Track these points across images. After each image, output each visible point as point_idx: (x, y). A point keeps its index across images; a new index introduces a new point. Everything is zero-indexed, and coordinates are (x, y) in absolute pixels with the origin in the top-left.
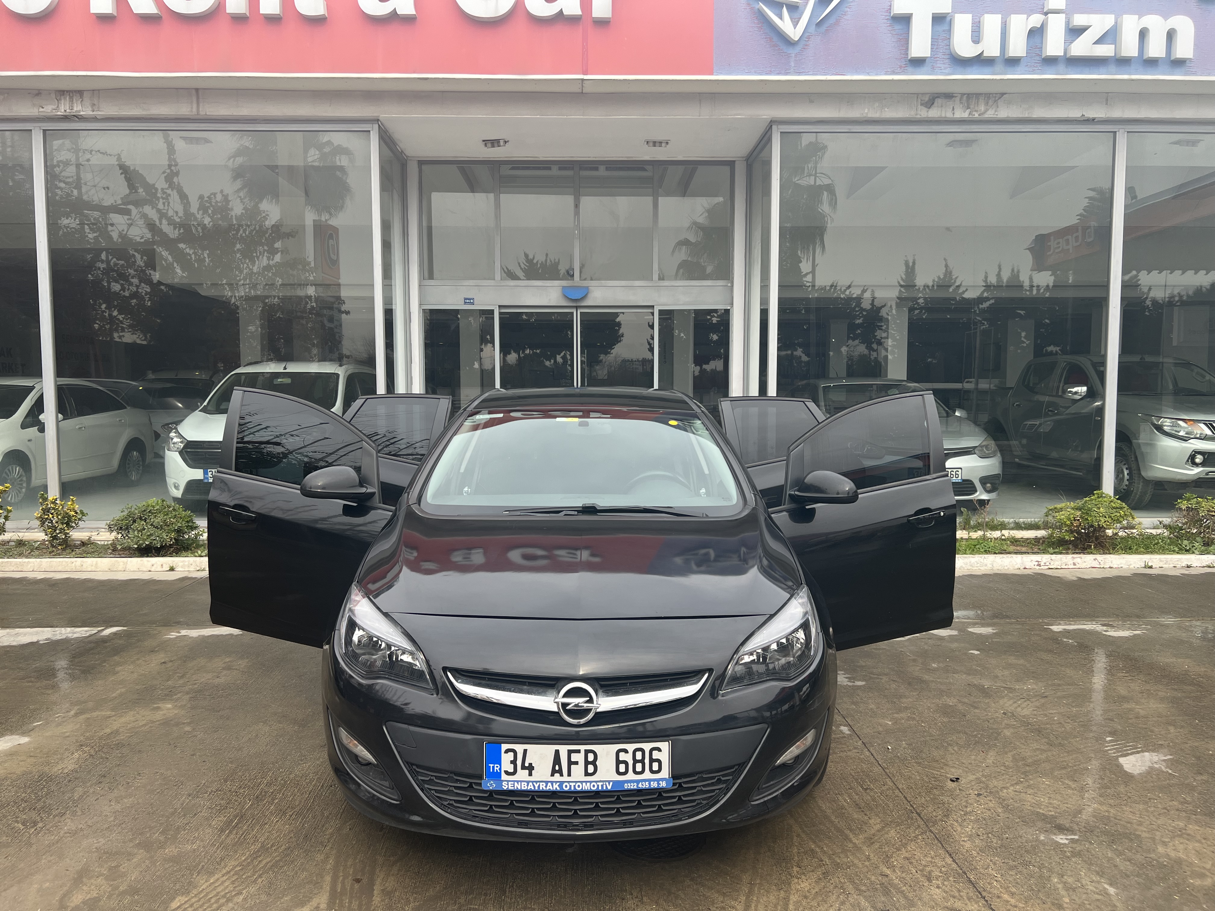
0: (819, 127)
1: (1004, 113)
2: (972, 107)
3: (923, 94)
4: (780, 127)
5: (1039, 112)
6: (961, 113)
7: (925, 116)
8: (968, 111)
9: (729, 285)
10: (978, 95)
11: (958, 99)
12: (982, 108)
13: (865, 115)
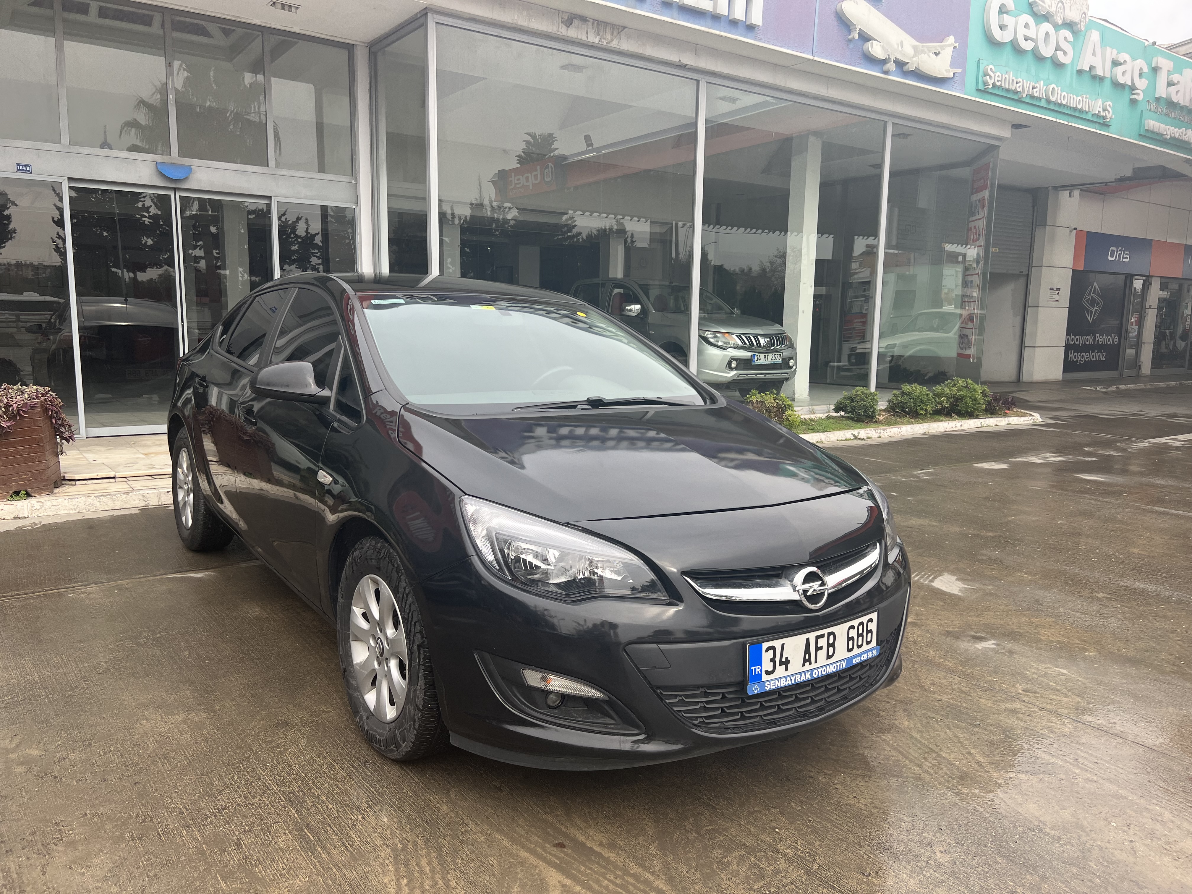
0: (471, 24)
1: (625, 45)
2: (601, 34)
3: (563, 12)
4: (435, 16)
5: (650, 51)
6: (593, 39)
7: (564, 34)
8: (598, 37)
9: (353, 181)
10: (606, 23)
11: (590, 24)
12: (609, 37)
13: (515, 21)
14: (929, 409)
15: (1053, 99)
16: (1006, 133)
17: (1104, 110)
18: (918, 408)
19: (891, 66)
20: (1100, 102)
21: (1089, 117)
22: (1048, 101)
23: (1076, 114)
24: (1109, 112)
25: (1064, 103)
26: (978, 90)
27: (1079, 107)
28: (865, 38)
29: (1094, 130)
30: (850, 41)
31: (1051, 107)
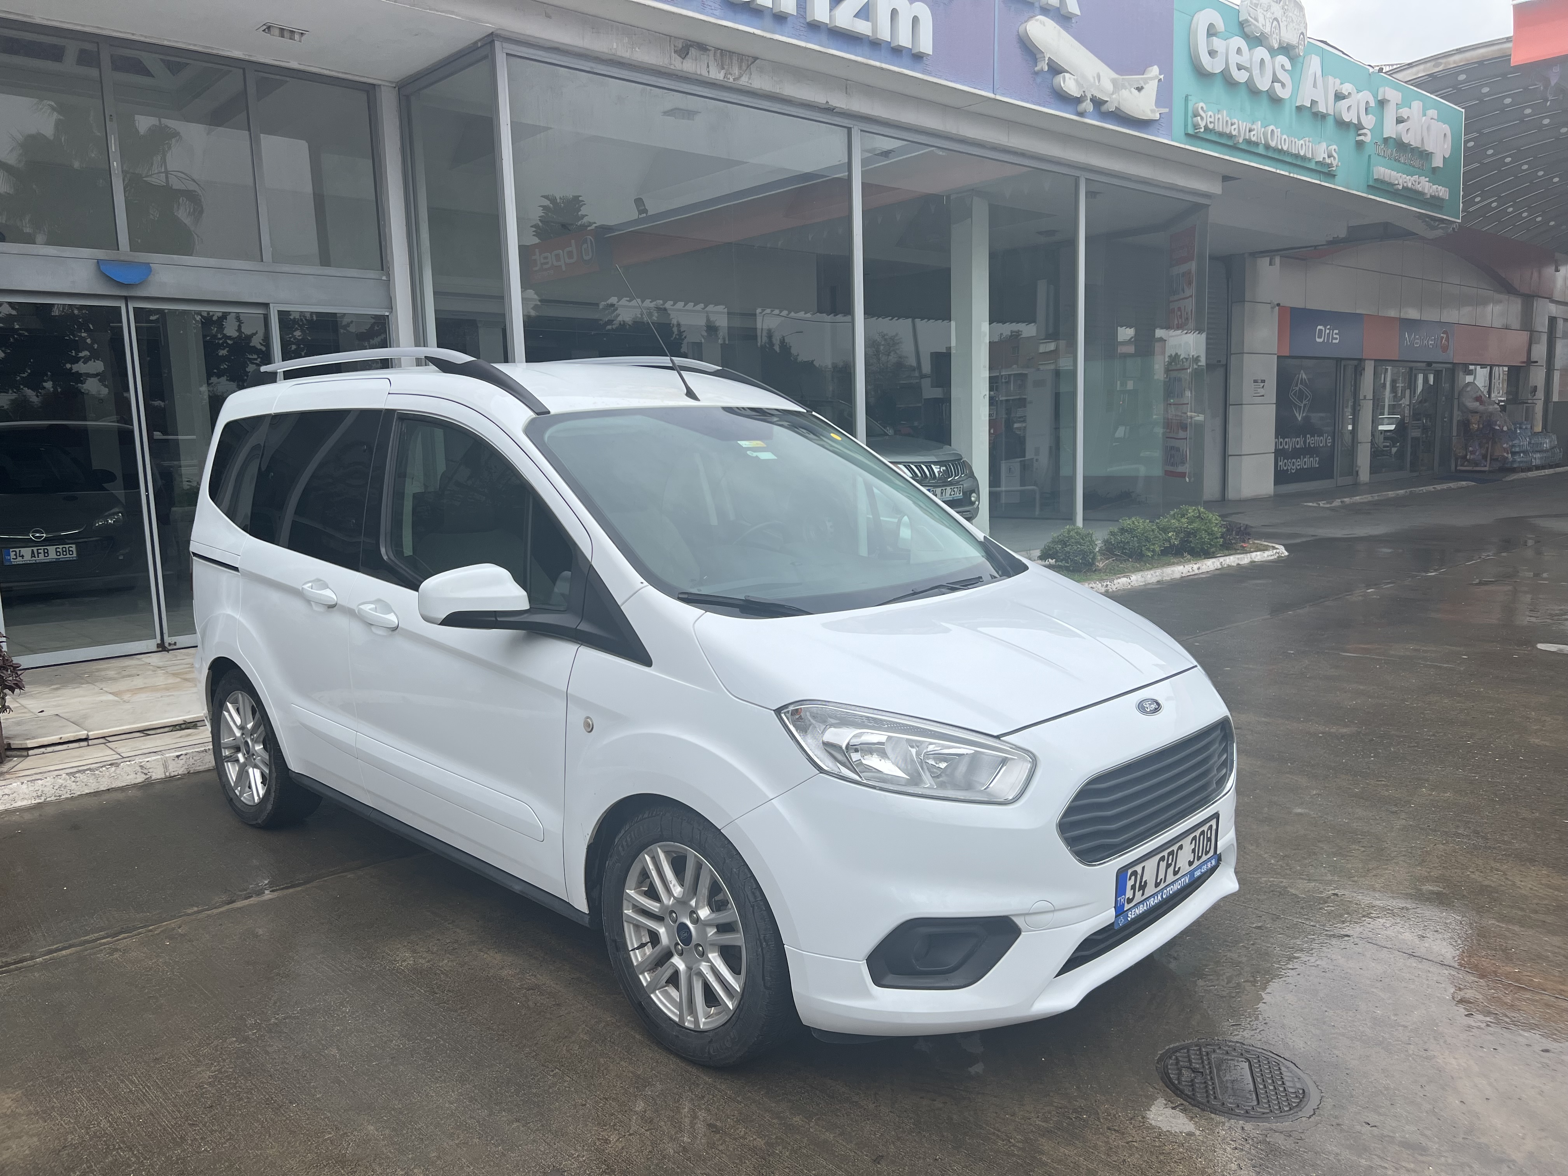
1: (759, 82)
2: (726, 67)
3: (675, 37)
4: (505, 45)
5: (791, 90)
6: (715, 74)
7: (678, 68)
8: (723, 72)
9: (384, 278)
10: (732, 53)
11: (711, 53)
12: (736, 71)
13: (613, 51)
14: (1157, 549)
15: (1273, 144)
16: (1215, 188)
17: (1329, 157)
18: (1144, 548)
19: (1088, 106)
20: (1324, 145)
21: (1312, 166)
22: (1267, 147)
23: (1299, 163)
24: (1334, 158)
25: (1285, 148)
26: (1187, 135)
27: (1302, 153)
28: (1056, 70)
29: (1318, 182)
30: (1037, 73)
31: (1270, 154)
